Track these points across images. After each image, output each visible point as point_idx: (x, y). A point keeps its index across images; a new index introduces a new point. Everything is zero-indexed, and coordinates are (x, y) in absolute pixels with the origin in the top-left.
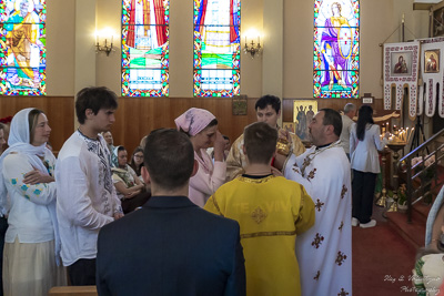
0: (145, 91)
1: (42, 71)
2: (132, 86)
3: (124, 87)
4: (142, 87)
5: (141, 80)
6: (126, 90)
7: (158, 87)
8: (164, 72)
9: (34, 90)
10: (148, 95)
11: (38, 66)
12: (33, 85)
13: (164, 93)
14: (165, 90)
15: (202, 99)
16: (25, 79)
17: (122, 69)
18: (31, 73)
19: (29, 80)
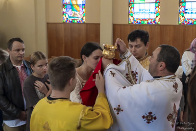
0: (144, 20)
1: (83, 7)
2: (136, 16)
3: (130, 16)
4: (142, 17)
5: (141, 11)
6: (132, 19)
7: (153, 16)
8: (157, 5)
9: (80, 19)
10: (146, 22)
11: (82, 4)
12: (79, 16)
13: (157, 21)
14: (157, 19)
15: (185, 26)
16: (76, 12)
17: (129, 4)
18: (78, 8)
19: (77, 13)
